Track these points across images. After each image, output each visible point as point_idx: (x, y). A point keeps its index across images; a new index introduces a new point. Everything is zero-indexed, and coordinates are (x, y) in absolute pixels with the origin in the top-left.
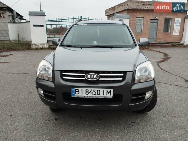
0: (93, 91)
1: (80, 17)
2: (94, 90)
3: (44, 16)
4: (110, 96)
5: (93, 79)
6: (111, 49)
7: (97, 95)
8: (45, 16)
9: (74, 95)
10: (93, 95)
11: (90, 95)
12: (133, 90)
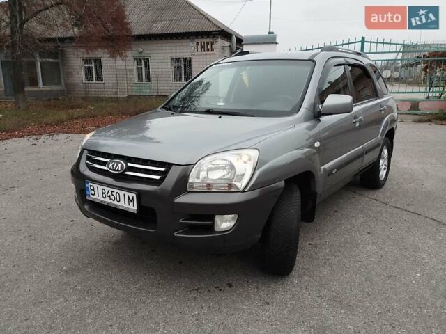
0: (110, 193)
1: (361, 40)
2: (112, 192)
3: (273, 43)
4: (133, 207)
5: (115, 170)
6: (220, 117)
7: (115, 202)
8: (276, 43)
9: (89, 195)
10: (111, 201)
11: (107, 200)
12: (176, 203)
